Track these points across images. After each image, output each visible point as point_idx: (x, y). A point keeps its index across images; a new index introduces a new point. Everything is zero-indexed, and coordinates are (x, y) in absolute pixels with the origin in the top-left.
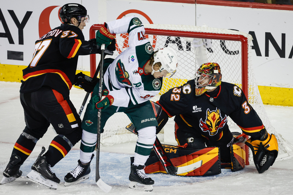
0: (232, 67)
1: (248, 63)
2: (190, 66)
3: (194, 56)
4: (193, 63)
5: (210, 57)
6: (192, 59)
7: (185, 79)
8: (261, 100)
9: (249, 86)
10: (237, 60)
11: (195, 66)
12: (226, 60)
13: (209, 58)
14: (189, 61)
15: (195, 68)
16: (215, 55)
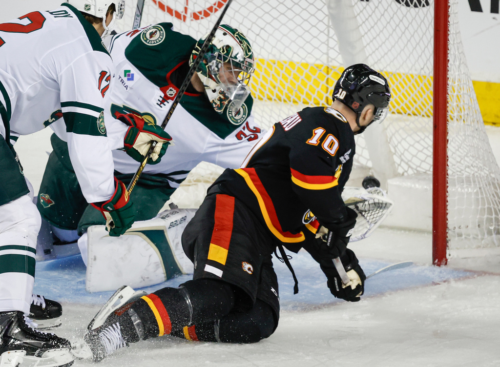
0: (413, 36)
1: (449, 28)
2: (314, 32)
3: (325, 10)
4: (322, 27)
5: (361, 11)
6: (320, 15)
7: (303, 61)
8: (480, 115)
9: (450, 82)
10: (423, 21)
11: (326, 32)
12: (397, 21)
13: (359, 14)
14: (313, 21)
15: (326, 38)
16: (373, 8)
